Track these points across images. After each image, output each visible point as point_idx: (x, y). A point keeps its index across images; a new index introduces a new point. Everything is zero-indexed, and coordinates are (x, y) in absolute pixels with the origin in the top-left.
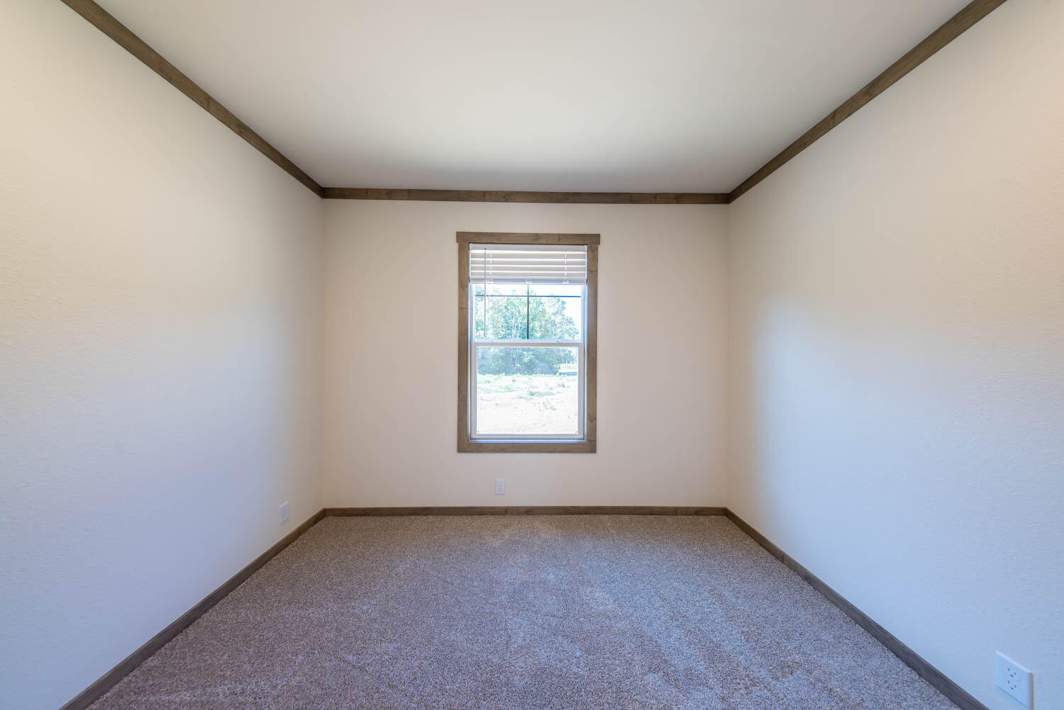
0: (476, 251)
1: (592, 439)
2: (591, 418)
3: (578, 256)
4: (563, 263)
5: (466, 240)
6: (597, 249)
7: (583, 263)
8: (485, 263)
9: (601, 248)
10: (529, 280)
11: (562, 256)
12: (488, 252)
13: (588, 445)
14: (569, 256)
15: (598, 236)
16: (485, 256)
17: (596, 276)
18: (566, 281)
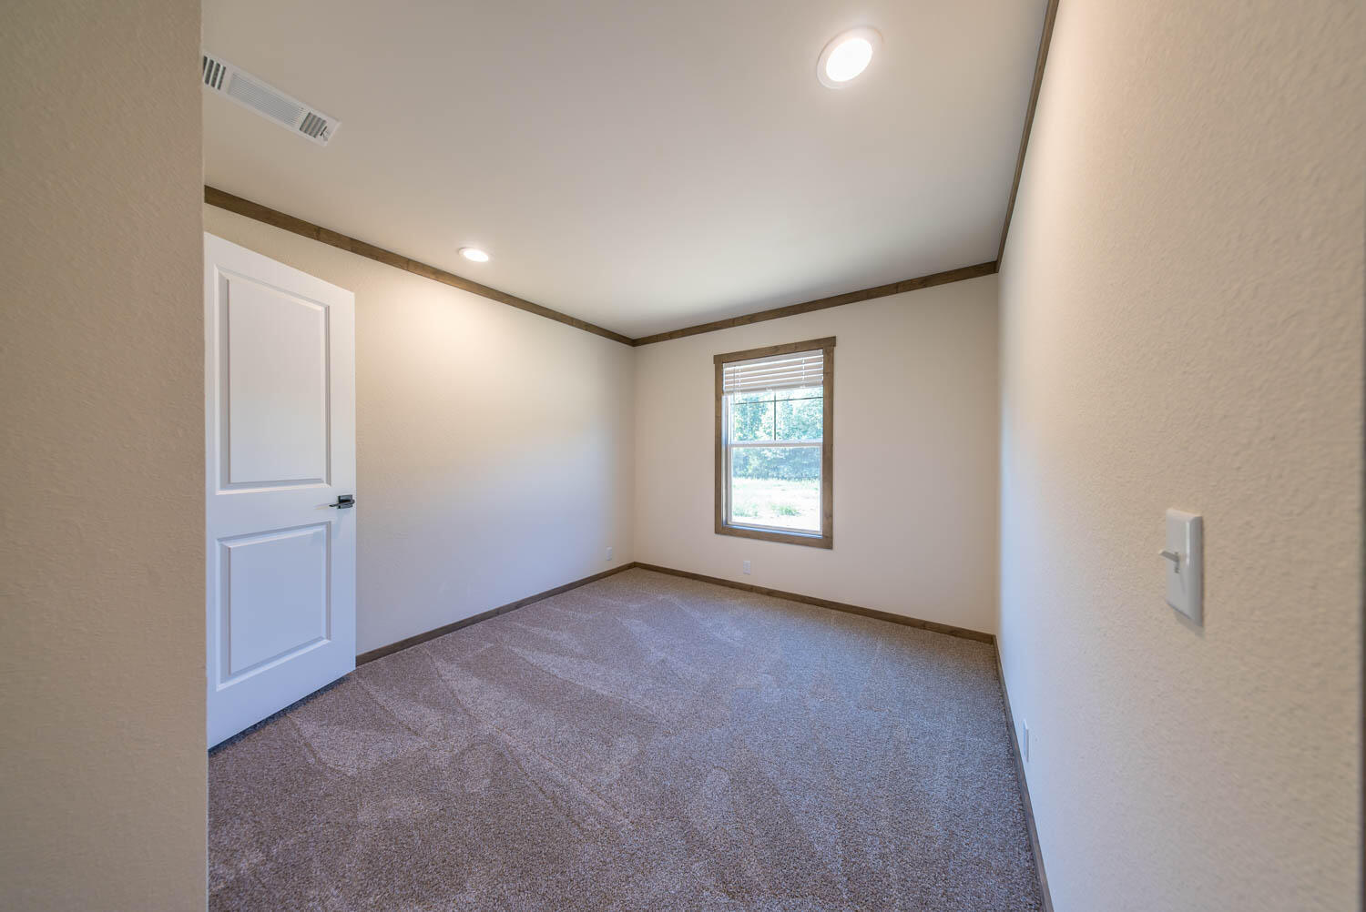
0: (727, 368)
1: (827, 535)
2: (828, 516)
3: (814, 360)
4: (801, 369)
5: (720, 360)
6: (833, 351)
7: (819, 367)
8: (734, 377)
9: (837, 350)
10: (769, 388)
11: (800, 363)
12: (737, 368)
13: (826, 541)
14: (807, 362)
15: (835, 337)
16: (734, 372)
17: (832, 377)
18: (802, 385)
